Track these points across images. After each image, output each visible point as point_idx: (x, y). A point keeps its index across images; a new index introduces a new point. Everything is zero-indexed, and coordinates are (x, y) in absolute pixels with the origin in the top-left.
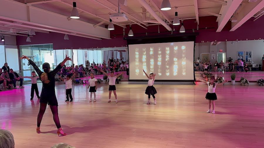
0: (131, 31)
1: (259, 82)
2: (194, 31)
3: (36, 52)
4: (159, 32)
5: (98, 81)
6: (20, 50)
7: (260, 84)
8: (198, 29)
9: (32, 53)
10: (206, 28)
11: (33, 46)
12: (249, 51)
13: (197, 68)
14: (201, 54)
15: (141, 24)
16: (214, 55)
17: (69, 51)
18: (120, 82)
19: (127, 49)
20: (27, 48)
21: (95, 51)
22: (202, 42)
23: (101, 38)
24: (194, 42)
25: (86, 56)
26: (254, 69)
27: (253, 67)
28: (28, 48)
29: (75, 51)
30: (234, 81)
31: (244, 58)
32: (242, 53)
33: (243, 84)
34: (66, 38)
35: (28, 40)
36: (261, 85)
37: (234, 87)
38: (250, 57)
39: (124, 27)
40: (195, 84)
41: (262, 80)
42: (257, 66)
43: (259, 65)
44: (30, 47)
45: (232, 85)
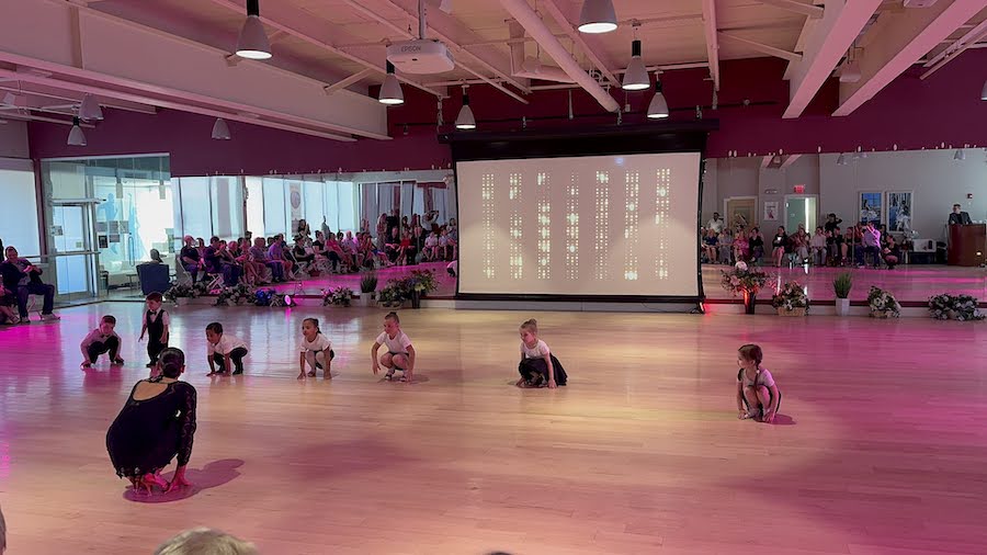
0: (466, 110)
1: (935, 307)
2: (700, 114)
3: (105, 186)
4: (571, 117)
5: (343, 299)
6: (44, 175)
7: (938, 312)
8: (714, 107)
9: (89, 190)
10: (747, 102)
11: (92, 163)
12: (900, 190)
13: (709, 250)
14: (725, 200)
15: (505, 85)
16: (772, 204)
17: (233, 181)
18: (422, 302)
19: (452, 178)
20: (69, 168)
21: (330, 185)
22: (730, 153)
23: (353, 136)
24: (699, 154)
25: (296, 203)
26: (919, 259)
27: (915, 250)
28: (73, 170)
29: (253, 183)
30: (846, 302)
31: (882, 214)
32: (875, 197)
33: (878, 314)
34: (218, 133)
35: (75, 138)
36: (945, 316)
37: (844, 325)
38: (906, 212)
39: (442, 96)
40: (702, 313)
41: (946, 299)
42: (930, 247)
43: (938, 244)
44: (82, 167)
45: (837, 315)
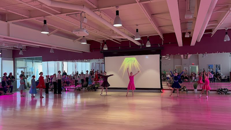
0: (105, 45)
1: (218, 91)
2: (159, 46)
3: (29, 64)
4: (130, 47)
9: (26, 64)
16: (186, 67)
19: (104, 61)
20: (22, 60)
22: (167, 55)
29: (65, 63)
30: (196, 90)
32: (212, 66)
35: (21, 53)
36: (220, 93)
37: (196, 96)
39: (101, 42)
40: (162, 92)
41: (221, 89)
44: (24, 60)
45: (194, 93)
